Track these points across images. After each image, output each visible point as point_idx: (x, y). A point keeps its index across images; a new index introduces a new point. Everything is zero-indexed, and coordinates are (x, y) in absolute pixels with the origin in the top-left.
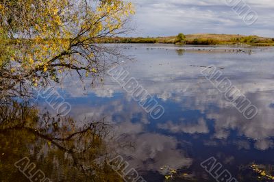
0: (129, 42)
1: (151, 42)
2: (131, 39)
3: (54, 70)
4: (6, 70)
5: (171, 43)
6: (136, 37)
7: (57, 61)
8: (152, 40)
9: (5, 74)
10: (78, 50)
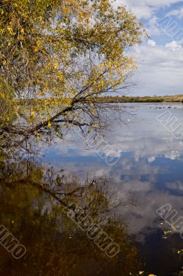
0: (136, 102)
1: (158, 101)
2: (138, 98)
3: (58, 126)
4: (13, 126)
5: (178, 101)
6: (143, 96)
7: (61, 117)
8: (159, 99)
9: (12, 130)
10: (82, 105)
